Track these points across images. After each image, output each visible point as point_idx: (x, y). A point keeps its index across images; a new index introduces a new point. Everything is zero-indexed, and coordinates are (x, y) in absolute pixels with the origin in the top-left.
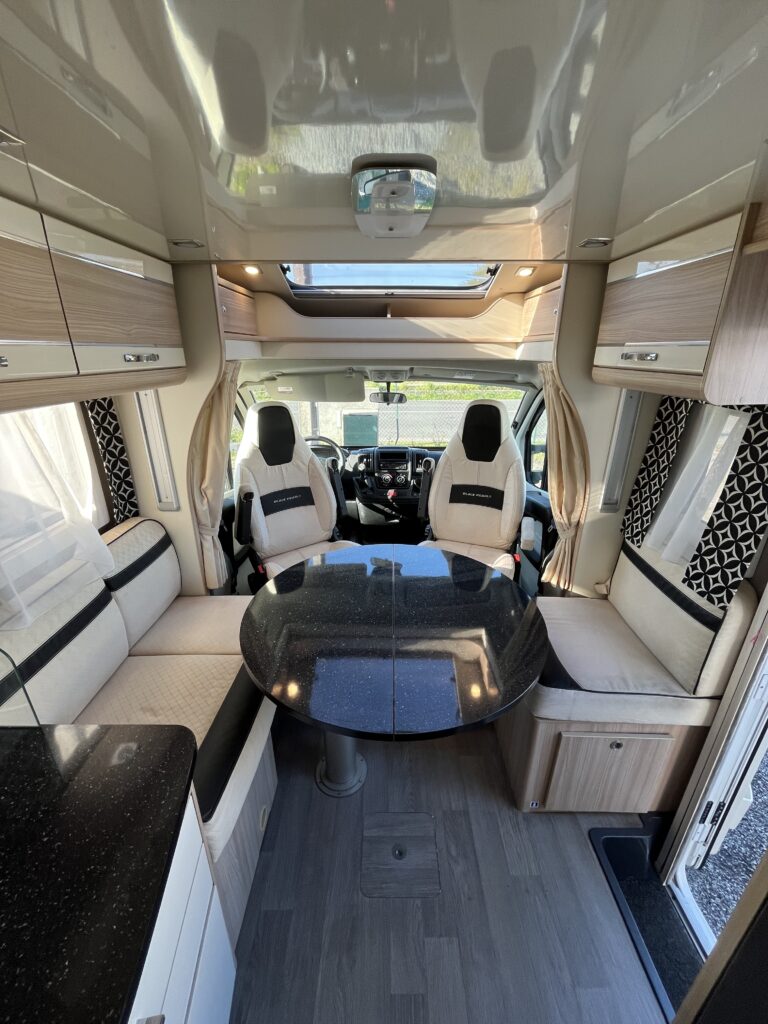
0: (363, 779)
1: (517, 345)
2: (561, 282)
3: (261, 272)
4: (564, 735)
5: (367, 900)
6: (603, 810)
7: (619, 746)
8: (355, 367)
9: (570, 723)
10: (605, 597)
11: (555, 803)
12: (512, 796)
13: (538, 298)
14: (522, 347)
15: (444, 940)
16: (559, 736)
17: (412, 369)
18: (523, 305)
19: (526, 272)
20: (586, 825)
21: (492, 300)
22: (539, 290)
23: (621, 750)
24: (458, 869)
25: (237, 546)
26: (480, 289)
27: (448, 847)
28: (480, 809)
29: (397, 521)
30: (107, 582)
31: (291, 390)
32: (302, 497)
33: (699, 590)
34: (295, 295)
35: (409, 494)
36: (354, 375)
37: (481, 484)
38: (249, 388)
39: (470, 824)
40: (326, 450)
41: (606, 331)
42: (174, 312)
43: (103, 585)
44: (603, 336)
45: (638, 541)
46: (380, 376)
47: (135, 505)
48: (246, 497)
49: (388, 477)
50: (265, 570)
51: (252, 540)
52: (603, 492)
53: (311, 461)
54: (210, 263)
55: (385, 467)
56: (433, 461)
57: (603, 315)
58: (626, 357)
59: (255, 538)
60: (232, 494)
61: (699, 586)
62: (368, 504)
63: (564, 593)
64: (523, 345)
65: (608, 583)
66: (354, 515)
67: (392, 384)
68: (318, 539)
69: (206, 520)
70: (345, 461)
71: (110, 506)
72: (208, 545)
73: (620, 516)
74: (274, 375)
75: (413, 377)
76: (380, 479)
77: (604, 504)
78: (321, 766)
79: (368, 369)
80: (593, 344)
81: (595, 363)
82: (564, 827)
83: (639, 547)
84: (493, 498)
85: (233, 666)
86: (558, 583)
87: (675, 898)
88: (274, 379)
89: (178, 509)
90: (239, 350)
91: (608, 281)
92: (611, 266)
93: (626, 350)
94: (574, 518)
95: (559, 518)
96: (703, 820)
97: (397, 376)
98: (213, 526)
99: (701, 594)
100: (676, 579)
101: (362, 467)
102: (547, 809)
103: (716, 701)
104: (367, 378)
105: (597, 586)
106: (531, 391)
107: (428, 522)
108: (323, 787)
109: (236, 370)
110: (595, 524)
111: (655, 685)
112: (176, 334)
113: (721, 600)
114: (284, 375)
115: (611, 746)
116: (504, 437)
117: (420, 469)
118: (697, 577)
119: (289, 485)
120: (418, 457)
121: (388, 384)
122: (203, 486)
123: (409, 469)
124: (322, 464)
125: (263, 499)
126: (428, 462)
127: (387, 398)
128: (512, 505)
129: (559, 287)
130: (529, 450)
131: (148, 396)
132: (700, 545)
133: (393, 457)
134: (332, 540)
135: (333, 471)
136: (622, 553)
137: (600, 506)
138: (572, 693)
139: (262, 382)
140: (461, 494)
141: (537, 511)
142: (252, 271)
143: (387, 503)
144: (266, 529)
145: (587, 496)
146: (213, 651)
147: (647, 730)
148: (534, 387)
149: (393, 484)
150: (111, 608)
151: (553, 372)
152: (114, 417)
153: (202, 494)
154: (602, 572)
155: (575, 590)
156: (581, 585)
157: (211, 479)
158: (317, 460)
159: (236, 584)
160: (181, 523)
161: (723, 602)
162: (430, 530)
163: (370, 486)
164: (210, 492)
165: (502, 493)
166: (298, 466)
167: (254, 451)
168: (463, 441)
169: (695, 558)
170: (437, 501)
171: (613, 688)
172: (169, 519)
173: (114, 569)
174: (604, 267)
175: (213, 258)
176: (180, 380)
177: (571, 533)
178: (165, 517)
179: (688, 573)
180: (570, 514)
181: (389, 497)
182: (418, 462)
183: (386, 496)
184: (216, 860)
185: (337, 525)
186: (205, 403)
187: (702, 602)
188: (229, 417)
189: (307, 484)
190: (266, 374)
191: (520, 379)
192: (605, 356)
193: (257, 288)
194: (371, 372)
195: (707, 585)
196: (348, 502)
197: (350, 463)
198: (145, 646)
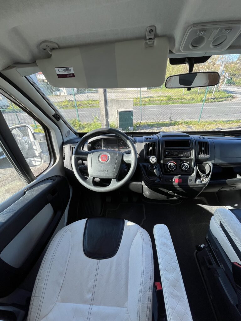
49: (172, 164)
55: (170, 155)
117: (202, 156)
123: (193, 157)
133: (176, 145)
149: (177, 171)
183: (172, 182)
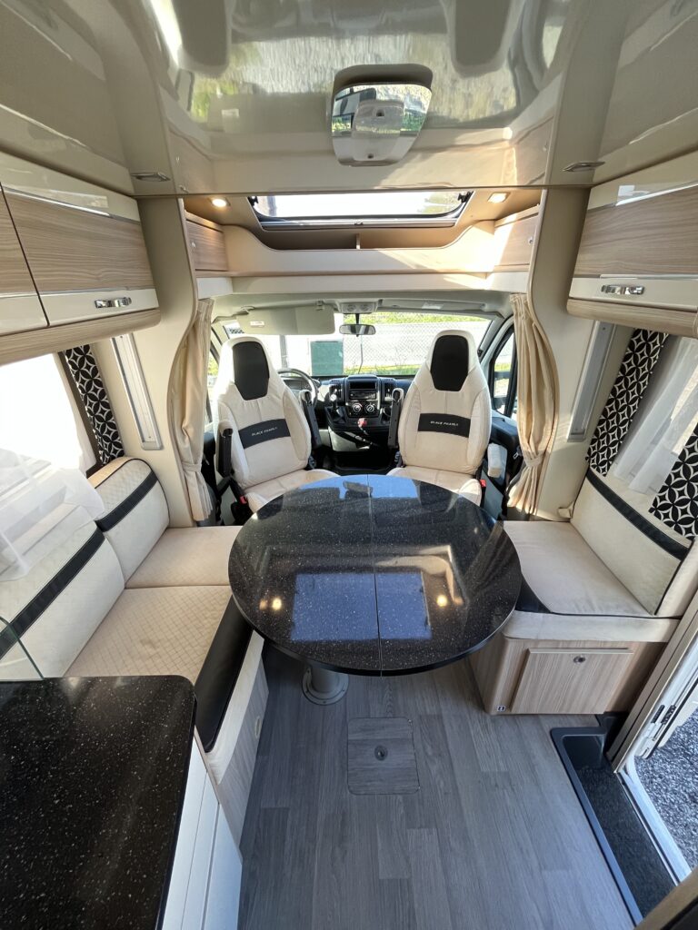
0: (345, 688)
1: (486, 274)
2: (539, 208)
3: (229, 204)
4: (532, 652)
5: (354, 796)
6: (563, 712)
7: (581, 660)
8: (324, 300)
9: (537, 641)
10: (568, 521)
11: (520, 707)
12: (480, 701)
13: (511, 226)
14: (492, 276)
15: (425, 831)
16: (527, 653)
17: (381, 301)
18: (493, 233)
19: (498, 199)
20: (548, 725)
21: (464, 228)
22: (513, 217)
23: (584, 663)
24: (434, 769)
25: (218, 477)
26: (449, 218)
27: (424, 748)
28: (452, 712)
29: (367, 447)
30: (98, 523)
31: (263, 323)
32: (278, 429)
33: (667, 520)
34: (264, 227)
35: (378, 422)
36: (323, 308)
37: (450, 412)
38: (222, 323)
39: (443, 726)
40: (298, 381)
41: (584, 260)
42: (143, 251)
43: (95, 527)
44: (579, 268)
45: (604, 470)
46: (349, 308)
47: (120, 446)
48: (227, 433)
49: (358, 406)
50: (246, 500)
51: (233, 472)
52: (571, 422)
53: (286, 394)
54: (176, 197)
55: (356, 397)
56: (402, 391)
57: (581, 244)
58: (607, 289)
59: (236, 470)
60: (212, 428)
61: (666, 516)
62: (340, 432)
63: (528, 517)
64: (493, 275)
65: (571, 507)
66: (327, 443)
67: (361, 316)
68: (295, 468)
69: (189, 457)
70: (317, 392)
71: (95, 448)
72: (192, 480)
73: (586, 445)
74: (246, 309)
75: (381, 309)
76: (350, 408)
77: (572, 434)
78: (307, 676)
79: (338, 301)
80: (569, 275)
81: (571, 295)
82: (527, 727)
83: (605, 475)
84: (460, 426)
85: (224, 596)
86: (523, 508)
87: (624, 783)
88: (245, 313)
89: (162, 448)
90: (212, 288)
91: (589, 208)
92: (592, 190)
93: (606, 283)
94: (541, 448)
95: (526, 447)
96: (655, 720)
97: (366, 307)
98: (196, 463)
99: (669, 524)
100: (643, 510)
101: (333, 398)
102: (513, 712)
103: (676, 621)
104: (336, 310)
105: (560, 511)
106: (497, 320)
107: (398, 449)
108: (309, 697)
109: (210, 308)
110: (563, 453)
111: (618, 607)
112: (147, 276)
113: (688, 531)
114: (255, 309)
115: (575, 660)
116: (471, 368)
117: (388, 398)
118: (665, 507)
119: (265, 419)
120: (388, 387)
121: (357, 316)
122: (184, 426)
123: (378, 399)
124: (296, 396)
125: (241, 433)
126: (398, 392)
127: (354, 329)
128: (478, 432)
129: (537, 214)
130: (492, 377)
131: (124, 341)
132: (670, 476)
133: (362, 387)
134: (307, 468)
135: (306, 403)
136: (586, 479)
137: (567, 436)
138: (540, 616)
139: (234, 316)
140: (429, 423)
141: (502, 438)
142: (219, 203)
143: (357, 431)
144: (245, 460)
145: (555, 427)
146: (203, 582)
147: (608, 646)
148: (500, 315)
149: (363, 413)
150: (105, 549)
151: (526, 305)
152: (92, 361)
153: (184, 432)
154: (565, 498)
155: (539, 514)
156: (545, 510)
157: (191, 418)
158: (291, 392)
159: (220, 512)
160: (165, 461)
161: (691, 532)
162: (400, 456)
163: (341, 415)
164: (191, 431)
165: (468, 421)
166: (272, 400)
167: (230, 387)
168: (432, 371)
169: (663, 489)
170: (406, 430)
171: (580, 611)
172: (152, 457)
173: (104, 511)
174: (585, 192)
175: (179, 192)
176: (155, 322)
177: (538, 461)
178: (149, 456)
179: (655, 503)
180: (537, 443)
181: (360, 426)
182: (386, 392)
183: (357, 424)
184: (219, 782)
185: (312, 455)
186: (180, 344)
187: (670, 532)
188: (205, 356)
189: (282, 417)
190: (238, 309)
191: (487, 308)
192: (580, 288)
193: (225, 222)
194: (340, 304)
195: (675, 515)
196: (321, 431)
197: (322, 393)
198: (139, 579)
